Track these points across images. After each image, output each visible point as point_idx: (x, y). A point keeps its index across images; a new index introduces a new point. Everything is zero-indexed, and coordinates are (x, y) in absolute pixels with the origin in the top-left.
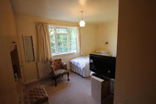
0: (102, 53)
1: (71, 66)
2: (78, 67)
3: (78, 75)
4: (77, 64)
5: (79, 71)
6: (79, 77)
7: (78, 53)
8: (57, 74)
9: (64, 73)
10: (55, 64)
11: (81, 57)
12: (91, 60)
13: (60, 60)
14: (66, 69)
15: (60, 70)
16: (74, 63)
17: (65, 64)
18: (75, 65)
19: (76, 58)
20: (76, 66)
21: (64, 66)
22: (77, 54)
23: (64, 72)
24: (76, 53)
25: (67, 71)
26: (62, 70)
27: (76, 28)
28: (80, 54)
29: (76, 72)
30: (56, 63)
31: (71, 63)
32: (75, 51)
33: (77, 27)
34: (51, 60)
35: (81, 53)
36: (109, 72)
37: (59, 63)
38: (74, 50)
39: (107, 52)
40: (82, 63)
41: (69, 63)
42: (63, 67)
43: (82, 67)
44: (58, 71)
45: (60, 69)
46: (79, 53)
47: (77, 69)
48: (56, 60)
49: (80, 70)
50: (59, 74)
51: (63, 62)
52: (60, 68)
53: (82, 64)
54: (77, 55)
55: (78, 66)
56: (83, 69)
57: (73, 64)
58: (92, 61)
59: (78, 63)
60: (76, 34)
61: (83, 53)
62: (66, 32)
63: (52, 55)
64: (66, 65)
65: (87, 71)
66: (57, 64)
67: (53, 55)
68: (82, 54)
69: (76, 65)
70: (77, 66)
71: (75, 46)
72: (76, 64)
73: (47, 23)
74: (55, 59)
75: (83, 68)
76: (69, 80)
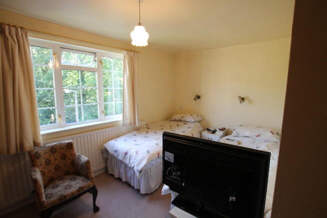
0: (187, 120)
1: (106, 160)
2: (126, 165)
3: (126, 185)
4: (124, 154)
5: (129, 175)
6: (129, 191)
7: (128, 122)
8: (53, 199)
9: (78, 191)
10: (50, 161)
11: (135, 133)
12: (167, 153)
13: (70, 146)
14: (87, 176)
15: (67, 183)
16: (116, 151)
17: (84, 159)
18: (117, 159)
19: (121, 135)
20: (122, 162)
21: (82, 166)
22: (123, 125)
23: (81, 188)
24: (121, 123)
25: (89, 182)
26: (73, 183)
27: (123, 55)
28: (133, 124)
29: (121, 177)
30: (52, 159)
31: (105, 152)
32: (119, 118)
33: (125, 52)
34: (37, 149)
35: (135, 123)
36: (232, 199)
37: (64, 157)
38: (116, 114)
39: (199, 119)
40: (137, 153)
41: (102, 150)
42: (77, 169)
43: (137, 165)
44: (57, 186)
45: (67, 177)
46: (131, 124)
47: (122, 170)
48: (53, 150)
49: (132, 172)
50: (60, 199)
51: (77, 154)
52: (68, 173)
53: (139, 157)
54: (124, 128)
55: (127, 161)
56: (140, 172)
57: (112, 156)
58: (170, 156)
59: (126, 154)
60: (122, 72)
61: (141, 121)
62: (93, 65)
63: (42, 132)
64: (88, 162)
65: (152, 174)
66: (57, 162)
67: (45, 130)
68: (137, 125)
69: (120, 158)
70: (124, 161)
71: (120, 102)
72: (120, 155)
73: (21, 28)
74: (51, 144)
75: (140, 168)
76: (96, 209)
